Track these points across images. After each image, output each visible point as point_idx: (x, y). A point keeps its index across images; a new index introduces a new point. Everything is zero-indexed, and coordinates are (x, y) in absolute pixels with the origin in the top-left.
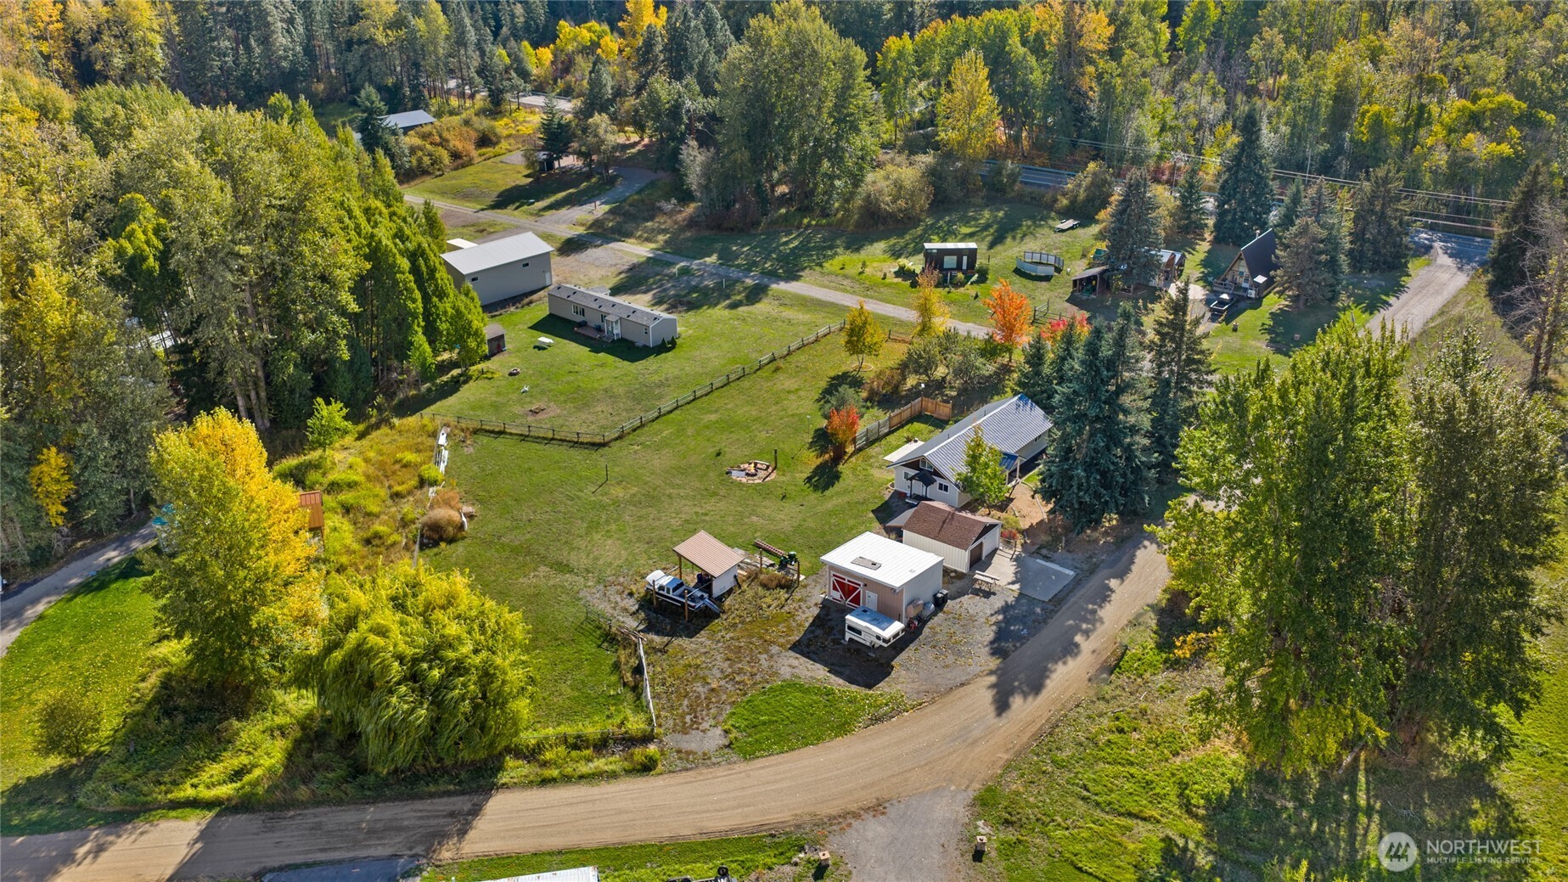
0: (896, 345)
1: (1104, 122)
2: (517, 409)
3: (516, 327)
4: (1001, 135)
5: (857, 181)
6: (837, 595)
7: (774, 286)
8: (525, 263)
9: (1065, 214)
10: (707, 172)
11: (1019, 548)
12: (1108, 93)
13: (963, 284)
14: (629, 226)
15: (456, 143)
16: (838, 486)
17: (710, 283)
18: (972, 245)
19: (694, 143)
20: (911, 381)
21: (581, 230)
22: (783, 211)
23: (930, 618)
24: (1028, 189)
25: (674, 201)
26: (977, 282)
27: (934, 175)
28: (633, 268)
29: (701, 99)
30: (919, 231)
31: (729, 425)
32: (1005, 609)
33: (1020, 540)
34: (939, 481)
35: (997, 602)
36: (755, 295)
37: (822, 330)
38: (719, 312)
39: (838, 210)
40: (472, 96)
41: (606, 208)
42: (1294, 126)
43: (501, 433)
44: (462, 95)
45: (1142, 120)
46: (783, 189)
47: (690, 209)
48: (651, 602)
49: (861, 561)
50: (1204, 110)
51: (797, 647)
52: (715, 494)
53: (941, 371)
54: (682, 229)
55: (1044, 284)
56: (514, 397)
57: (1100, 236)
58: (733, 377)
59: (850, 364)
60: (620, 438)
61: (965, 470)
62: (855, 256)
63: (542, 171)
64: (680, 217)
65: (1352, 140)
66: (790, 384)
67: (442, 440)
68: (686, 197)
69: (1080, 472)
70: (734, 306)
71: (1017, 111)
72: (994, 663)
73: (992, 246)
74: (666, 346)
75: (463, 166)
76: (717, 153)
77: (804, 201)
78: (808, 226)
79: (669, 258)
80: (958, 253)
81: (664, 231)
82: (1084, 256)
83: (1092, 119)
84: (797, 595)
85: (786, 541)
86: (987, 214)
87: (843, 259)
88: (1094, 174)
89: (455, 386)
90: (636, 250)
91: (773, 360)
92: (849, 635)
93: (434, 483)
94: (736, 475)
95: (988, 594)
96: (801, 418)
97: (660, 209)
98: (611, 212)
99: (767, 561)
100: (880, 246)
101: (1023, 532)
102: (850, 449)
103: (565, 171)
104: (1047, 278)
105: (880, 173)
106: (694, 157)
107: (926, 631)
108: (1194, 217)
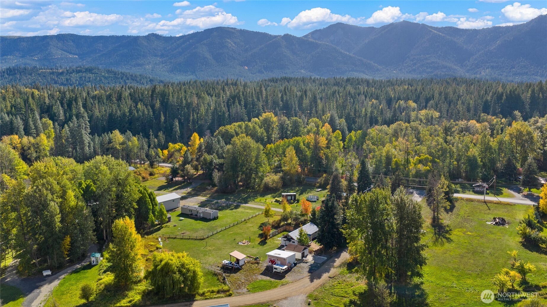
0: (277, 217)
1: (327, 165)
2: (178, 233)
3: (173, 216)
4: (299, 170)
5: (262, 179)
6: (270, 264)
7: (242, 205)
8: (173, 200)
9: (318, 187)
10: (220, 179)
11: (313, 254)
12: (327, 157)
13: (293, 203)
14: (198, 193)
15: (144, 175)
16: (266, 245)
17: (224, 205)
18: (295, 194)
19: (216, 171)
20: (282, 224)
21: (185, 195)
22: (242, 188)
23: (293, 267)
24: (308, 182)
25: (211, 186)
26: (297, 203)
27: (282, 178)
28: (202, 202)
29: (218, 160)
30: (280, 192)
31: (237, 234)
32: (311, 265)
33: (313, 253)
34: (292, 240)
35: (309, 264)
36: (237, 207)
37: (257, 214)
38: (228, 211)
39: (257, 188)
40: (144, 164)
41: (191, 189)
42: (376, 165)
43: (175, 238)
44: (141, 164)
45: (337, 164)
46: (241, 183)
47: (216, 188)
48: (224, 267)
49: (276, 254)
50: (353, 162)
51: (261, 274)
52: (235, 248)
53: (289, 221)
54: (214, 193)
55: (314, 203)
56: (176, 231)
57: (328, 192)
58: (235, 224)
59: (265, 220)
60: (208, 237)
61: (299, 237)
62: (263, 198)
63: (170, 181)
64: (213, 191)
65: (391, 168)
66: (251, 225)
67: (160, 240)
68: (214, 185)
69: (326, 234)
70: (232, 209)
71: (303, 163)
72: (309, 274)
73: (300, 195)
74: (215, 218)
75: (146, 181)
76: (223, 173)
77: (247, 186)
78: (249, 192)
79: (211, 200)
80: (291, 195)
81: (209, 194)
82: (324, 197)
83: (324, 165)
84: (260, 265)
85: (255, 255)
86: (297, 188)
87: (259, 199)
88: (325, 177)
89: (159, 229)
90: (201, 199)
91: (245, 220)
92: (274, 270)
93: (160, 248)
94: (240, 243)
95: (306, 263)
96: (255, 232)
97: (207, 189)
98: (192, 190)
99: (251, 259)
100: (270, 196)
101: (314, 251)
102: (269, 237)
103: (176, 181)
104: (315, 202)
105: (268, 178)
106: (216, 175)
107: (292, 270)
108: (352, 187)
